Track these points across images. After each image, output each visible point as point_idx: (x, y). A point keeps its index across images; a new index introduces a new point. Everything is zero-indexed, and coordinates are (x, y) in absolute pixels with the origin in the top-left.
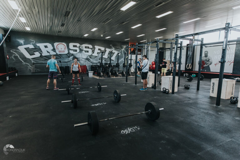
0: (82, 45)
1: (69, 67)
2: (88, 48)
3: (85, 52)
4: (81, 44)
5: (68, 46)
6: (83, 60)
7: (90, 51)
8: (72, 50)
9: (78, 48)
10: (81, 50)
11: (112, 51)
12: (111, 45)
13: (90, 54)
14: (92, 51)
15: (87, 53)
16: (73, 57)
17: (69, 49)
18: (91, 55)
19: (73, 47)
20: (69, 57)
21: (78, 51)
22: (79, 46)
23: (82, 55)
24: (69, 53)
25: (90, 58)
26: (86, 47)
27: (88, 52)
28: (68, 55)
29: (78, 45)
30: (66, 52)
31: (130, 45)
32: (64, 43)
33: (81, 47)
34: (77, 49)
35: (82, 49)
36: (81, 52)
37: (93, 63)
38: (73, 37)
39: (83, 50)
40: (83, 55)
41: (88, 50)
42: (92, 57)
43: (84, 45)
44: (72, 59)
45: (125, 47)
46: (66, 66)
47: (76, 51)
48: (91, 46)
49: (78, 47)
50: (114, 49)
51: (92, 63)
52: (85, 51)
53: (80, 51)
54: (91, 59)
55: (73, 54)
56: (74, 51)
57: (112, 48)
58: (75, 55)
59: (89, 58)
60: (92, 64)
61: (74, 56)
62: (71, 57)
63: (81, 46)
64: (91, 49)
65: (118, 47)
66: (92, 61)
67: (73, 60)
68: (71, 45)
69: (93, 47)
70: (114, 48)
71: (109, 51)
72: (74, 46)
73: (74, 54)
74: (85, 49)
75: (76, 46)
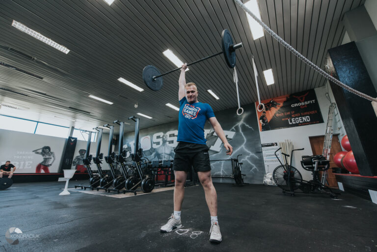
2: (173, 135)
3: (169, 143)
4: (165, 132)
6: (166, 156)
8: (155, 143)
9: (162, 139)
10: (164, 142)
16: (155, 153)
17: (152, 142)
20: (151, 154)
22: (163, 136)
23: (165, 149)
26: (170, 136)
27: (172, 142)
28: (150, 151)
29: (161, 134)
30: (149, 148)
33: (164, 137)
34: (160, 140)
35: (165, 139)
39: (166, 141)
40: (166, 148)
43: (168, 133)
44: (153, 157)
47: (158, 143)
53: (163, 144)
61: (156, 151)
62: (153, 154)
63: (165, 135)
67: (155, 158)
68: (155, 136)
72: (158, 137)
74: (169, 139)
75: (160, 136)
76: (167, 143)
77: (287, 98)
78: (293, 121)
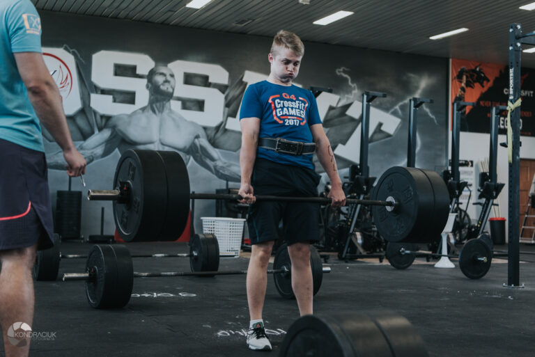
0: (171, 65)
1: (80, 193)
2: (205, 81)
3: (184, 107)
4: (163, 58)
5: (84, 70)
7: (215, 102)
8: (104, 92)
9: (145, 81)
10: (160, 97)
11: (347, 107)
12: (340, 72)
13: (213, 123)
14: (227, 105)
15: (193, 116)
16: (106, 134)
17: (88, 87)
18: (218, 128)
19: (116, 74)
20: (85, 136)
21: (143, 97)
22: (152, 73)
23: (161, 126)
24: (85, 110)
25: (214, 144)
26: (189, 79)
27: (200, 105)
28: (81, 122)
29: (144, 63)
31: (459, 77)
32: (60, 52)
33: (159, 79)
34: (139, 87)
35: (163, 88)
36: (161, 111)
37: (228, 178)
38: (116, 17)
39: (169, 96)
40: (169, 124)
41: (200, 97)
42: (222, 139)
43: (179, 68)
44: (100, 151)
45: (423, 83)
46: (66, 189)
47: (129, 98)
48: (219, 74)
49: (141, 77)
50: (356, 92)
51: (221, 176)
52: (186, 104)
53: (151, 103)
54: (214, 152)
55: (108, 118)
56: (121, 97)
57: (349, 91)
58: (121, 127)
59: (203, 142)
60: (221, 184)
61: (114, 128)
62: (99, 137)
63: (162, 69)
64: (223, 88)
65: (382, 85)
66: (219, 164)
67: (106, 153)
68: (104, 63)
69: (230, 76)
70: (360, 88)
71: (331, 108)
72: (121, 70)
73: (119, 117)
74: (183, 91)
75: (134, 68)
76: (175, 105)
77: (501, 72)
78: (501, 122)
